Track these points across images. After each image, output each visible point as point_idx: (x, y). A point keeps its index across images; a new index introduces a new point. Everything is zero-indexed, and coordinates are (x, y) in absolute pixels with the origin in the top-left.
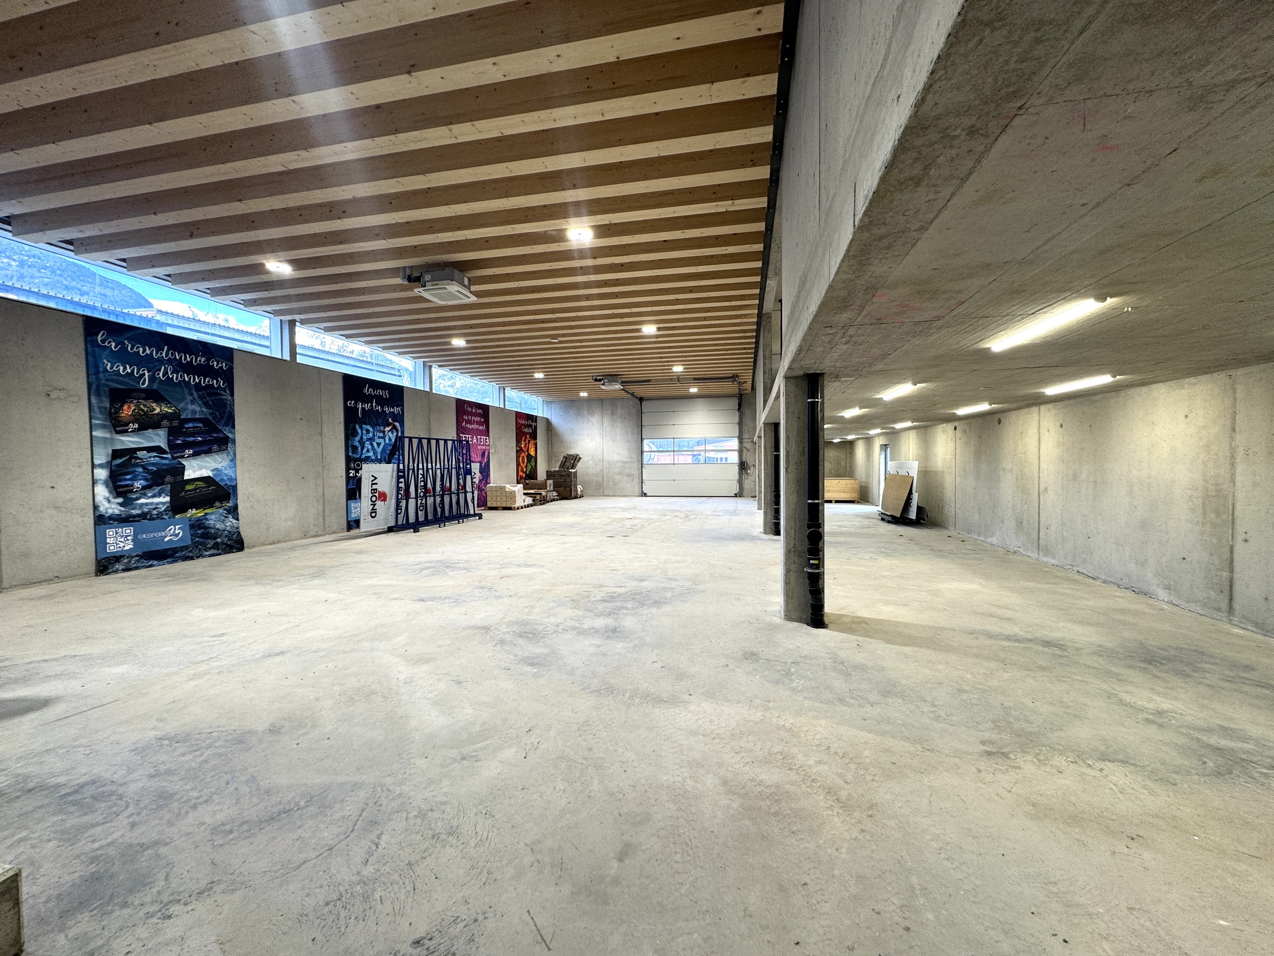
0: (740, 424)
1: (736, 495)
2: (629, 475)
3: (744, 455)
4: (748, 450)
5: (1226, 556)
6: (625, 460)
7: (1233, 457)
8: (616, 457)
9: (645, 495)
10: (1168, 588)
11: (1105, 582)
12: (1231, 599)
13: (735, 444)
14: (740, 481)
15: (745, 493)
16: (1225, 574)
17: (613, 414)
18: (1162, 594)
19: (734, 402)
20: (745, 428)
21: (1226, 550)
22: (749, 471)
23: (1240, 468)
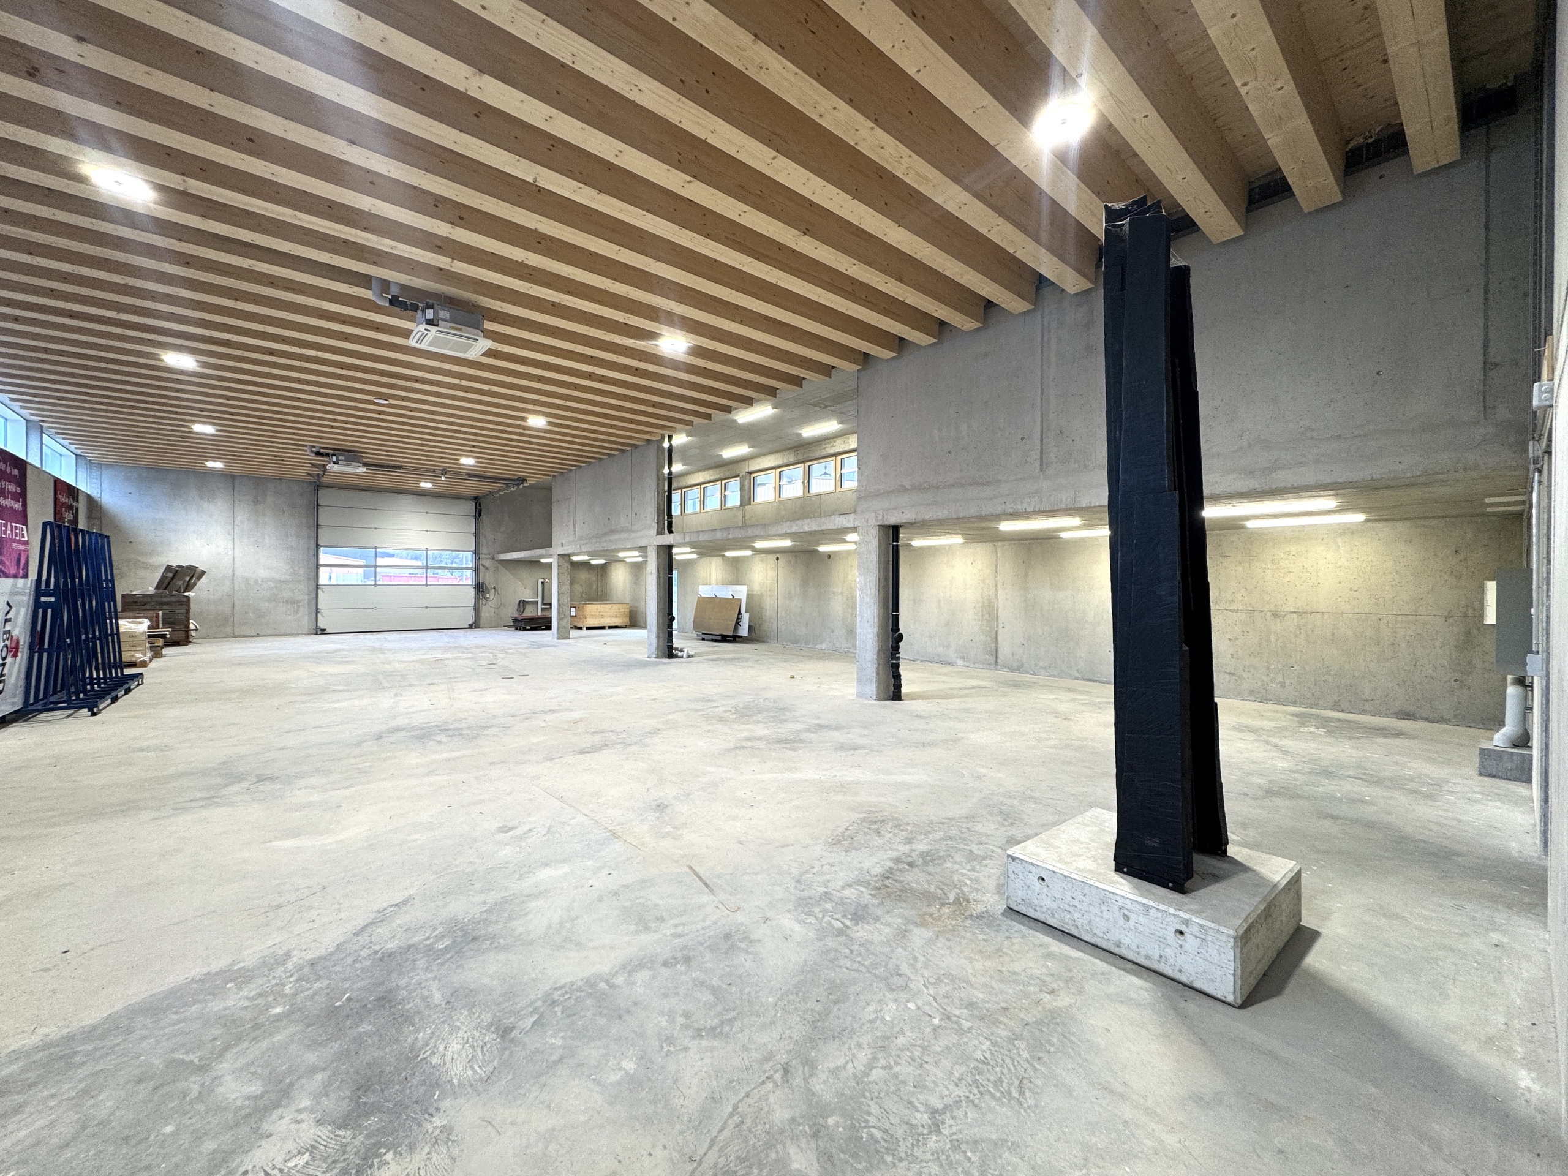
0: (477, 535)
1: (471, 627)
2: (290, 602)
3: (482, 574)
4: (487, 569)
5: (994, 636)
6: (283, 578)
7: (996, 586)
8: (263, 573)
9: (323, 632)
10: (963, 658)
11: (922, 661)
12: (997, 657)
13: (468, 559)
14: (476, 609)
15: (482, 622)
16: (994, 645)
17: (256, 502)
18: (960, 662)
19: (471, 506)
20: (483, 540)
21: (994, 633)
22: (488, 596)
23: (1000, 592)
